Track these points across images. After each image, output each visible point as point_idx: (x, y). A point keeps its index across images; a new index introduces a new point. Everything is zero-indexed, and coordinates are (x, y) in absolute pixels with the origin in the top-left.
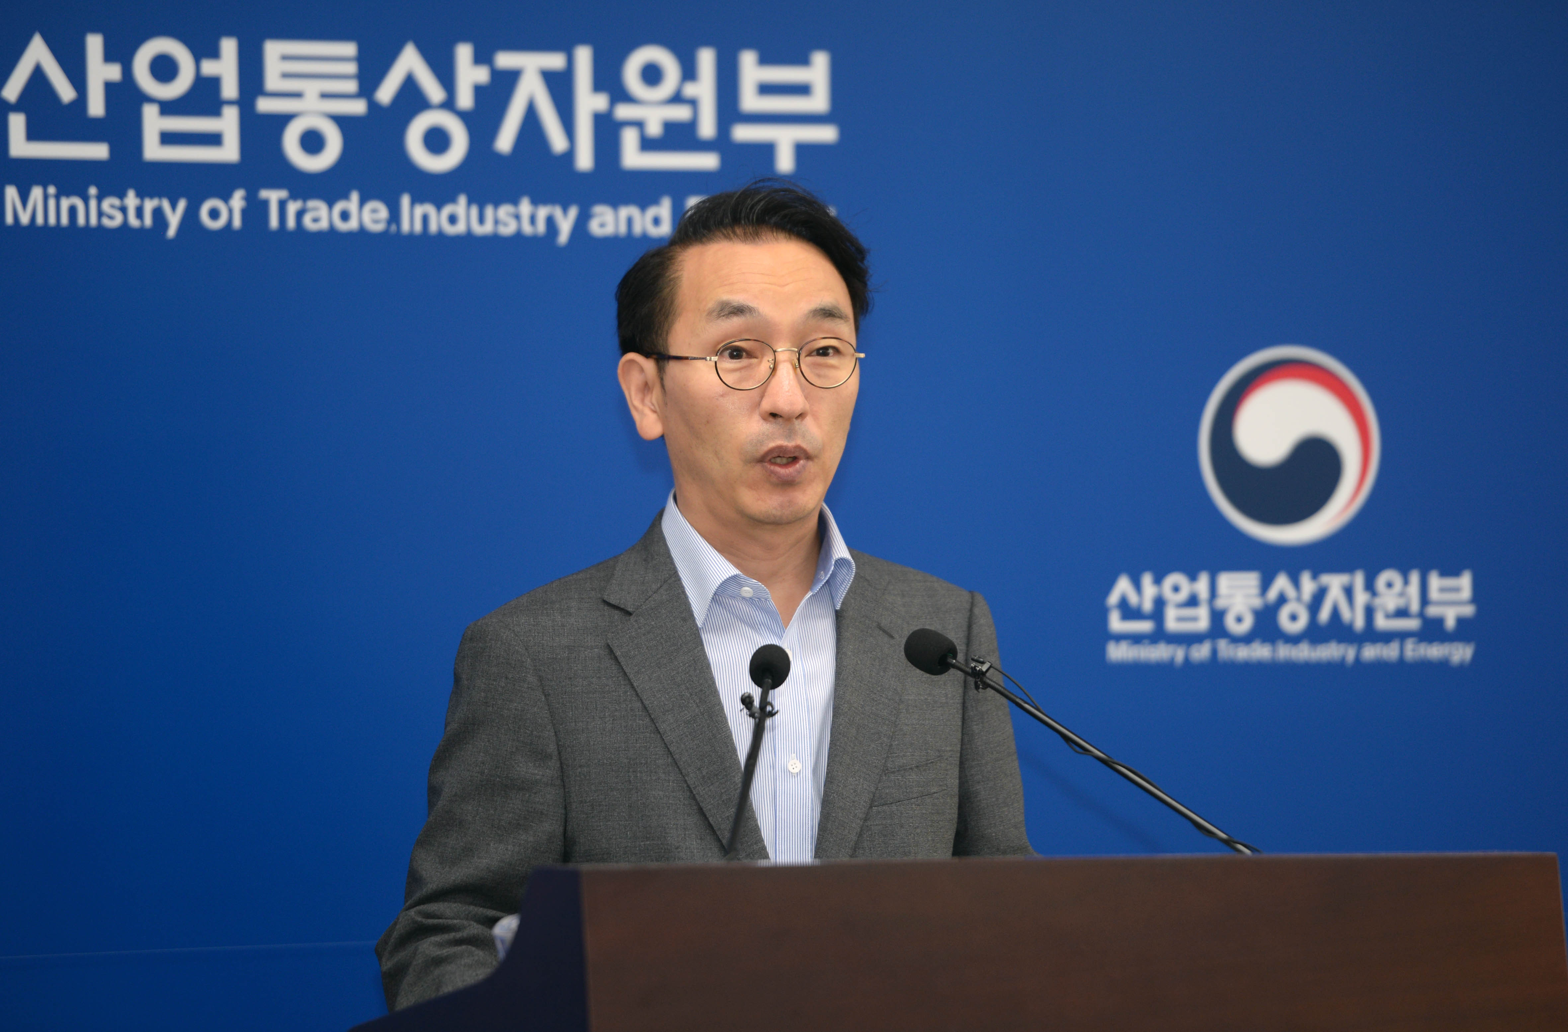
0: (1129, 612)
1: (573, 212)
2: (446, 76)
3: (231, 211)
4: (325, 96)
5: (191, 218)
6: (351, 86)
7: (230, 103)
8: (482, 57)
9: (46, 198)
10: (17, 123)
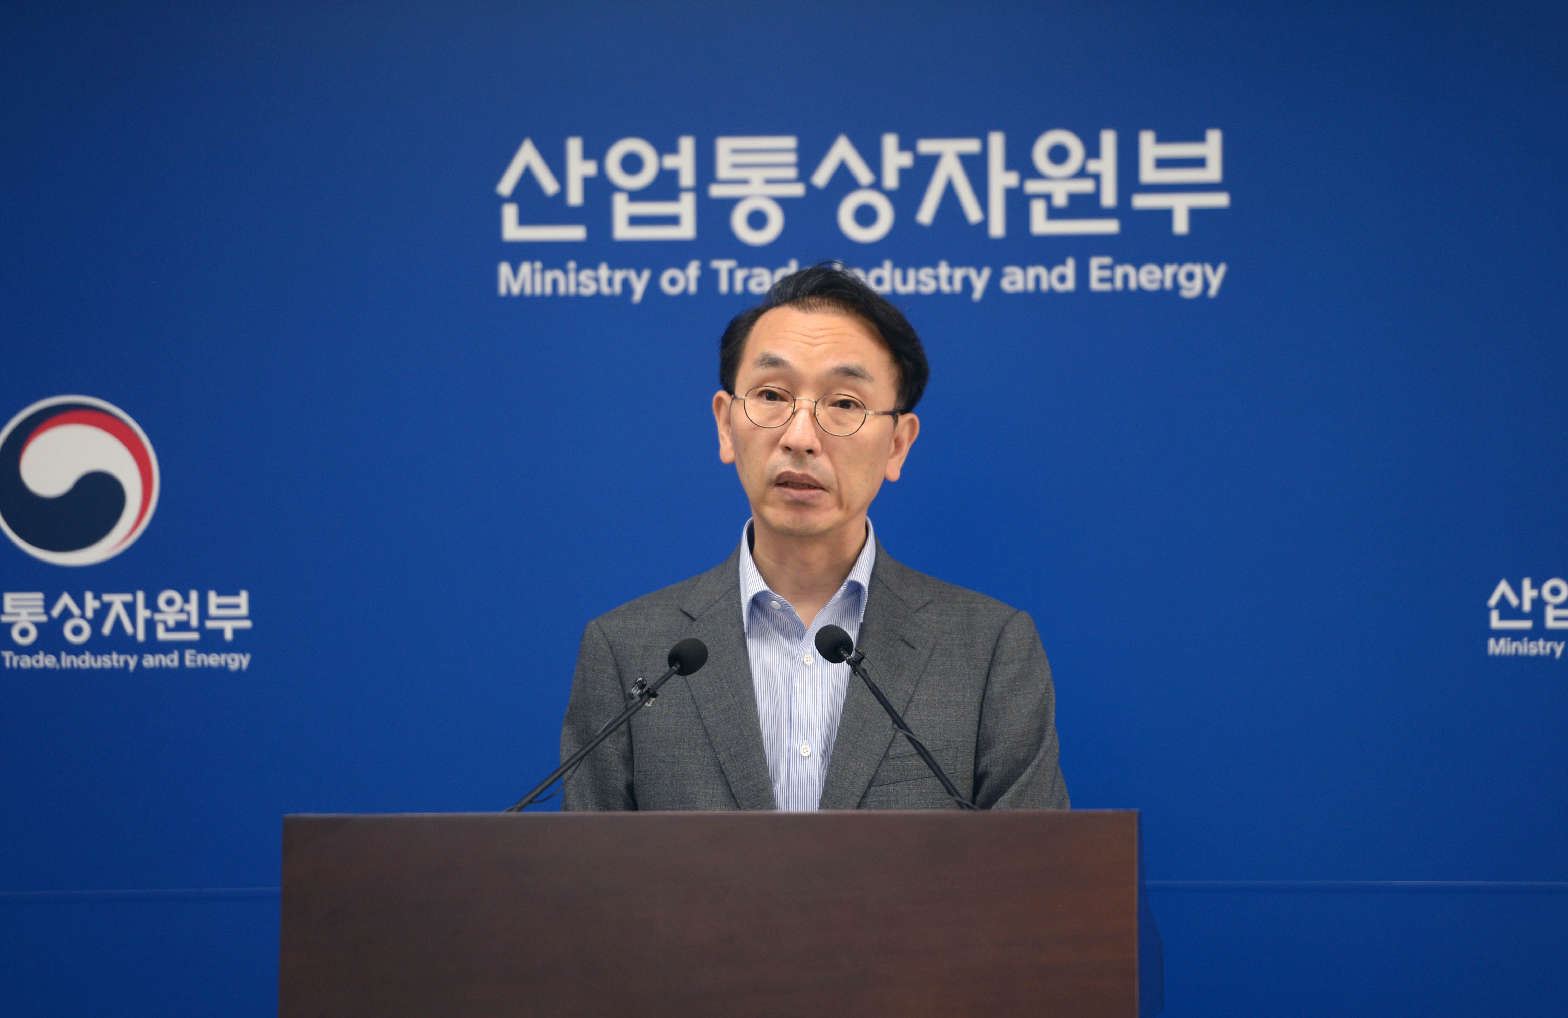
0: (1507, 611)
1: (986, 273)
2: (874, 161)
3: (687, 279)
4: (769, 181)
5: (653, 286)
6: (792, 173)
7: (687, 190)
8: (906, 145)
9: (533, 272)
10: (510, 213)
